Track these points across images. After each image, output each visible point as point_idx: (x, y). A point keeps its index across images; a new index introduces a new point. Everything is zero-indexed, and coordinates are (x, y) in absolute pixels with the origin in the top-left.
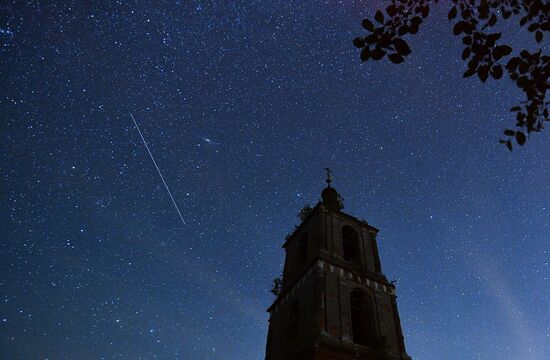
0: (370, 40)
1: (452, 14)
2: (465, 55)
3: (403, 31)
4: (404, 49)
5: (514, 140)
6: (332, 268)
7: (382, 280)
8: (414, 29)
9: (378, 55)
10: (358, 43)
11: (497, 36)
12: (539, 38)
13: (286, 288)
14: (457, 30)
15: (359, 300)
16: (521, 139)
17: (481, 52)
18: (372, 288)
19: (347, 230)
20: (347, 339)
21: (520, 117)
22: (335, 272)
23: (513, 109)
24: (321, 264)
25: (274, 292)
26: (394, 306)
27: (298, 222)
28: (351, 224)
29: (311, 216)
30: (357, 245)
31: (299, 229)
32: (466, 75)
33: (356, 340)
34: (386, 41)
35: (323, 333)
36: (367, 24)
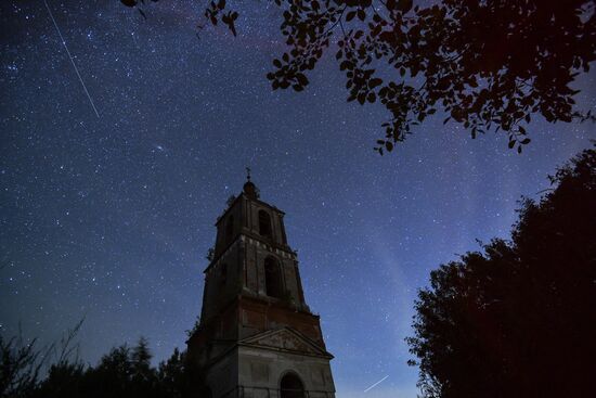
0: (279, 74)
1: (339, 55)
2: (348, 86)
3: (303, 68)
4: (303, 81)
5: (384, 147)
6: (251, 241)
7: (288, 250)
8: (311, 66)
9: (285, 85)
10: (270, 76)
11: (372, 71)
12: (403, 72)
13: (217, 255)
14: (343, 67)
15: (270, 263)
16: (390, 147)
17: (359, 83)
18: (280, 256)
19: (262, 213)
20: (262, 293)
21: (389, 131)
22: (255, 247)
23: (384, 125)
24: (243, 238)
25: (209, 258)
26: (297, 269)
27: (227, 207)
28: (265, 209)
29: (235, 203)
30: (269, 224)
31: (227, 213)
32: (349, 100)
33: (268, 293)
34: (291, 75)
35: (245, 288)
36: (277, 63)
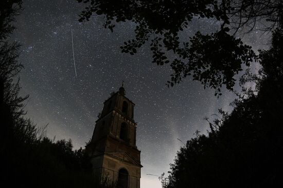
0: (125, 47)
1: (152, 45)
2: (154, 56)
3: (136, 46)
4: (135, 51)
5: (170, 85)
6: (117, 114)
7: (133, 122)
8: (140, 46)
9: (127, 52)
10: (121, 47)
11: (164, 53)
12: (180, 56)
13: (102, 116)
14: (152, 49)
15: (124, 125)
16: (172, 85)
17: (158, 57)
18: (129, 123)
19: (125, 102)
20: (117, 137)
21: (173, 78)
22: (119, 117)
23: (171, 75)
24: (114, 112)
25: (98, 117)
26: (135, 130)
27: (110, 96)
28: (127, 101)
29: (114, 95)
30: (127, 108)
31: (110, 99)
32: (153, 62)
33: (120, 138)
34: (130, 48)
35: (111, 133)
36: (125, 43)
